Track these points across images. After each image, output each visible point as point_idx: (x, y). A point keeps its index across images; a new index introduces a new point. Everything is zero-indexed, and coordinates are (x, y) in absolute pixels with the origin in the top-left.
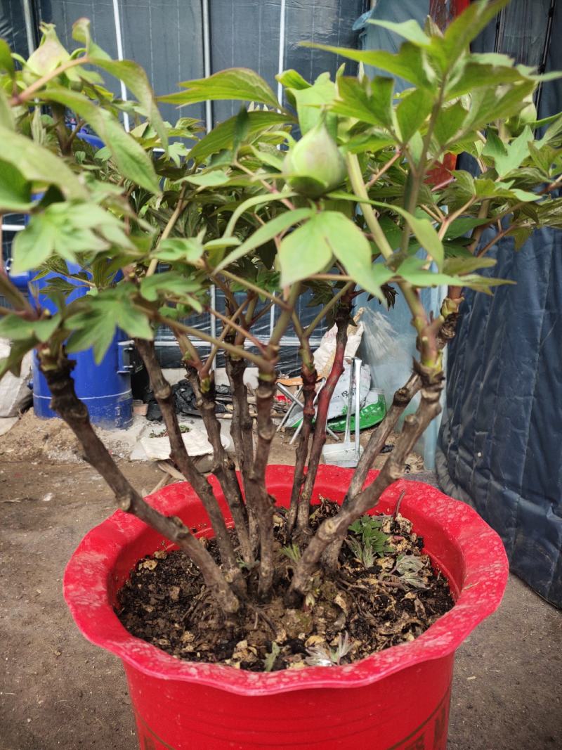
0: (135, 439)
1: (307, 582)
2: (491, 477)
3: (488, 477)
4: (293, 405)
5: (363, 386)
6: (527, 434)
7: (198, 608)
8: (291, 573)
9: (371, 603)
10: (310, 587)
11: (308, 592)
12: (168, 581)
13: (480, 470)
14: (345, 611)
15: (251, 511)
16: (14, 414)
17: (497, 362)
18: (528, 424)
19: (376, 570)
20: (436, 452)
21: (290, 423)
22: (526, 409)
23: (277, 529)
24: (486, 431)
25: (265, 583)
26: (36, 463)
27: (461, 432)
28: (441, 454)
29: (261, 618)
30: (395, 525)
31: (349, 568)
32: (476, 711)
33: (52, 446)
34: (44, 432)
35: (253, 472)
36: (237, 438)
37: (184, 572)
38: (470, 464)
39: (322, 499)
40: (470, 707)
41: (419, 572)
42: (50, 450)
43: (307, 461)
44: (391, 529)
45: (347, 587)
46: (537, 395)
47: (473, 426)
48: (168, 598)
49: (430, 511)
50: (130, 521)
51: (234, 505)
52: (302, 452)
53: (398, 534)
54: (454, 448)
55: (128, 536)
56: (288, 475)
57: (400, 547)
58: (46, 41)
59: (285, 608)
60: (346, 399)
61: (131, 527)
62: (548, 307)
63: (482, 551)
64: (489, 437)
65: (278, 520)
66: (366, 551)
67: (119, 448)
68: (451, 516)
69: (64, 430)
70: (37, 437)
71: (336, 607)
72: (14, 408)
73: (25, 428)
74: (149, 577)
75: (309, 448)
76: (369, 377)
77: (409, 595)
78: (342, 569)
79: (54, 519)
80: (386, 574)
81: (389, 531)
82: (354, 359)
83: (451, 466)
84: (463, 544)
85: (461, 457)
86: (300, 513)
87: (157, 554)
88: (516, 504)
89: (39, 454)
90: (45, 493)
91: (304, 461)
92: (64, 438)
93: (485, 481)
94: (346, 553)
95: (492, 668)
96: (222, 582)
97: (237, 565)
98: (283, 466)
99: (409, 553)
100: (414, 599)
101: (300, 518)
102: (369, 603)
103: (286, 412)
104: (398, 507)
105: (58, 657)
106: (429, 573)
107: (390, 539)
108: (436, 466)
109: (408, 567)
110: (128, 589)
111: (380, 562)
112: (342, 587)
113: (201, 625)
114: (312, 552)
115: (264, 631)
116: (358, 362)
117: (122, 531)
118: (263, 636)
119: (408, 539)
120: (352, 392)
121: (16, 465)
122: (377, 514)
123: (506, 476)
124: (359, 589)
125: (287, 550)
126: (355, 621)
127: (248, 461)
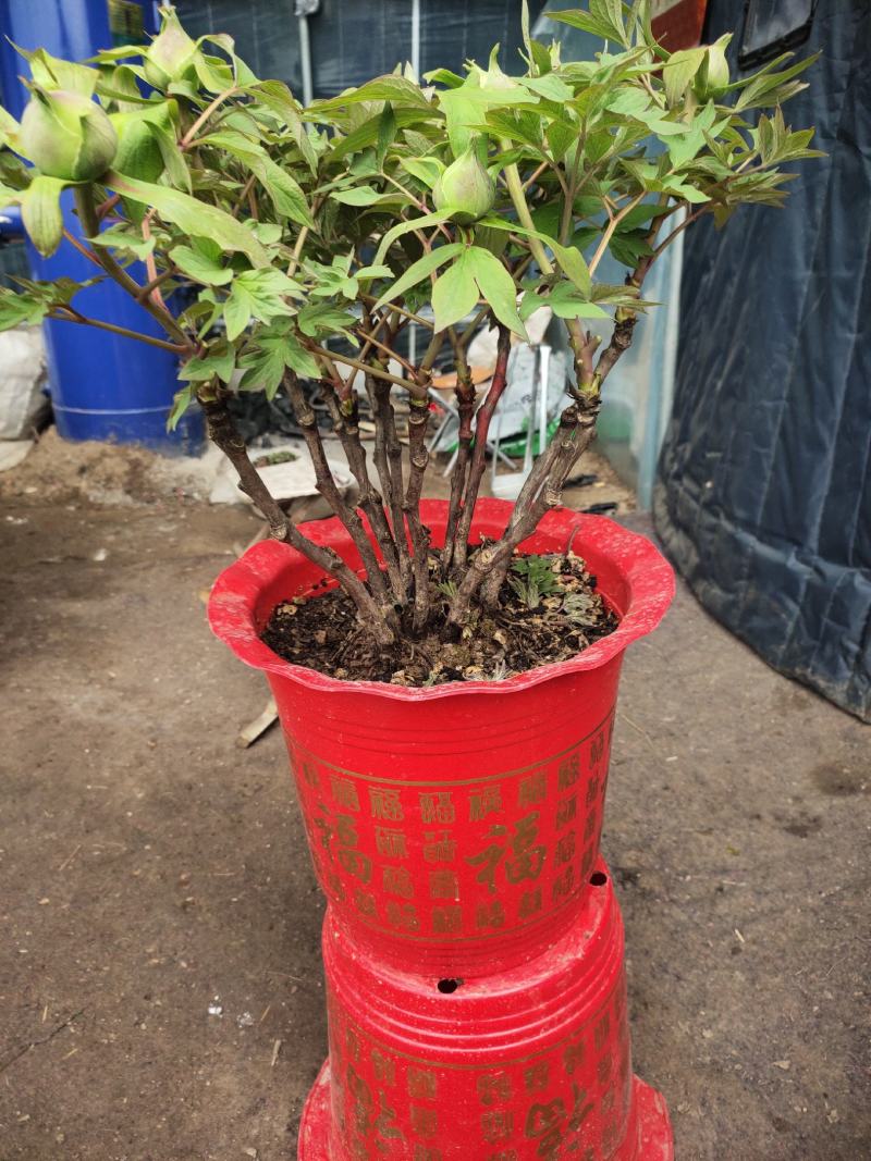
0: (214, 473)
1: (464, 614)
2: (722, 515)
3: (717, 515)
4: (447, 418)
5: (554, 386)
6: (773, 453)
7: (348, 650)
8: (447, 609)
9: (534, 641)
10: (467, 620)
11: (465, 625)
12: (312, 625)
13: (708, 506)
14: (505, 647)
15: (401, 549)
16: (26, 435)
17: (741, 352)
18: (775, 440)
19: (541, 610)
20: (655, 483)
21: (443, 445)
22: (775, 419)
23: (431, 572)
24: (719, 450)
25: (420, 619)
26: (72, 508)
27: (687, 455)
28: (661, 487)
29: (417, 653)
30: (566, 564)
31: (512, 609)
32: (673, 792)
33: (92, 484)
34: (78, 463)
35: (406, 502)
36: (381, 467)
37: (327, 618)
38: (696, 498)
39: (483, 538)
40: (666, 788)
41: (587, 610)
42: (90, 488)
43: (464, 491)
44: (561, 568)
45: (507, 625)
46: (791, 399)
47: (705, 444)
48: (313, 642)
49: (604, 547)
50: (263, 563)
51: (384, 541)
52: (458, 480)
53: (569, 574)
54: (678, 477)
55: (264, 578)
56: (443, 511)
57: (569, 587)
58: (167, 28)
59: (442, 644)
60: (527, 406)
61: (265, 569)
62: (816, 268)
63: (651, 583)
64: (723, 460)
65: (432, 563)
66: (531, 590)
67: (192, 486)
68: (626, 550)
69: (107, 460)
70: (70, 469)
71: (496, 644)
72: (26, 426)
73: (48, 456)
74: (291, 622)
75: (467, 476)
76: (564, 372)
77: (574, 633)
78: (504, 610)
79: (116, 583)
80: (552, 614)
81: (558, 571)
82: (538, 346)
83: (673, 502)
84: (633, 578)
85: (686, 490)
86: (457, 549)
87: (295, 599)
88: (750, 550)
89: (75, 495)
90: (96, 549)
91: (461, 492)
92: (109, 471)
93: (712, 520)
94: (508, 594)
95: (699, 747)
96: (377, 613)
97: (390, 602)
98: (435, 501)
99: (579, 592)
100: (579, 635)
101: (457, 556)
102: (531, 641)
103: (436, 429)
104: (571, 544)
105: (152, 748)
106: (599, 612)
107: (559, 578)
108: (653, 503)
109: (575, 606)
110: (270, 633)
111: (546, 603)
112: (502, 625)
113: (353, 663)
114: (469, 584)
115: (420, 666)
116: (545, 350)
117: (256, 573)
118: (418, 670)
119: (580, 578)
120: (533, 397)
121: (44, 510)
122: (548, 554)
123: (740, 513)
124: (519, 627)
125: (444, 588)
126: (514, 657)
127: (397, 492)
